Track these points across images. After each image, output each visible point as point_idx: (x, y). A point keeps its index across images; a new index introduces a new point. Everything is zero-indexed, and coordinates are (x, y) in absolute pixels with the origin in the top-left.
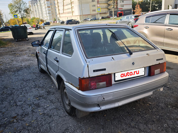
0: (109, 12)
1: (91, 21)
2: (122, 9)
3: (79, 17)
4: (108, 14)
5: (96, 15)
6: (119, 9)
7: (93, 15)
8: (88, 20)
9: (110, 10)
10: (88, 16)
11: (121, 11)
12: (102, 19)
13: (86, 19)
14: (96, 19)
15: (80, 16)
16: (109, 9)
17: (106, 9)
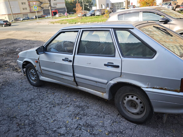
0: (42, 11)
1: (24, 21)
2: (55, 7)
3: (7, 16)
4: (41, 13)
5: (28, 14)
6: (53, 7)
7: (25, 14)
8: (20, 19)
9: (44, 8)
10: (18, 15)
11: (56, 9)
12: (36, 18)
13: (17, 19)
14: (30, 18)
15: (9, 15)
16: (42, 8)
17: (39, 8)
